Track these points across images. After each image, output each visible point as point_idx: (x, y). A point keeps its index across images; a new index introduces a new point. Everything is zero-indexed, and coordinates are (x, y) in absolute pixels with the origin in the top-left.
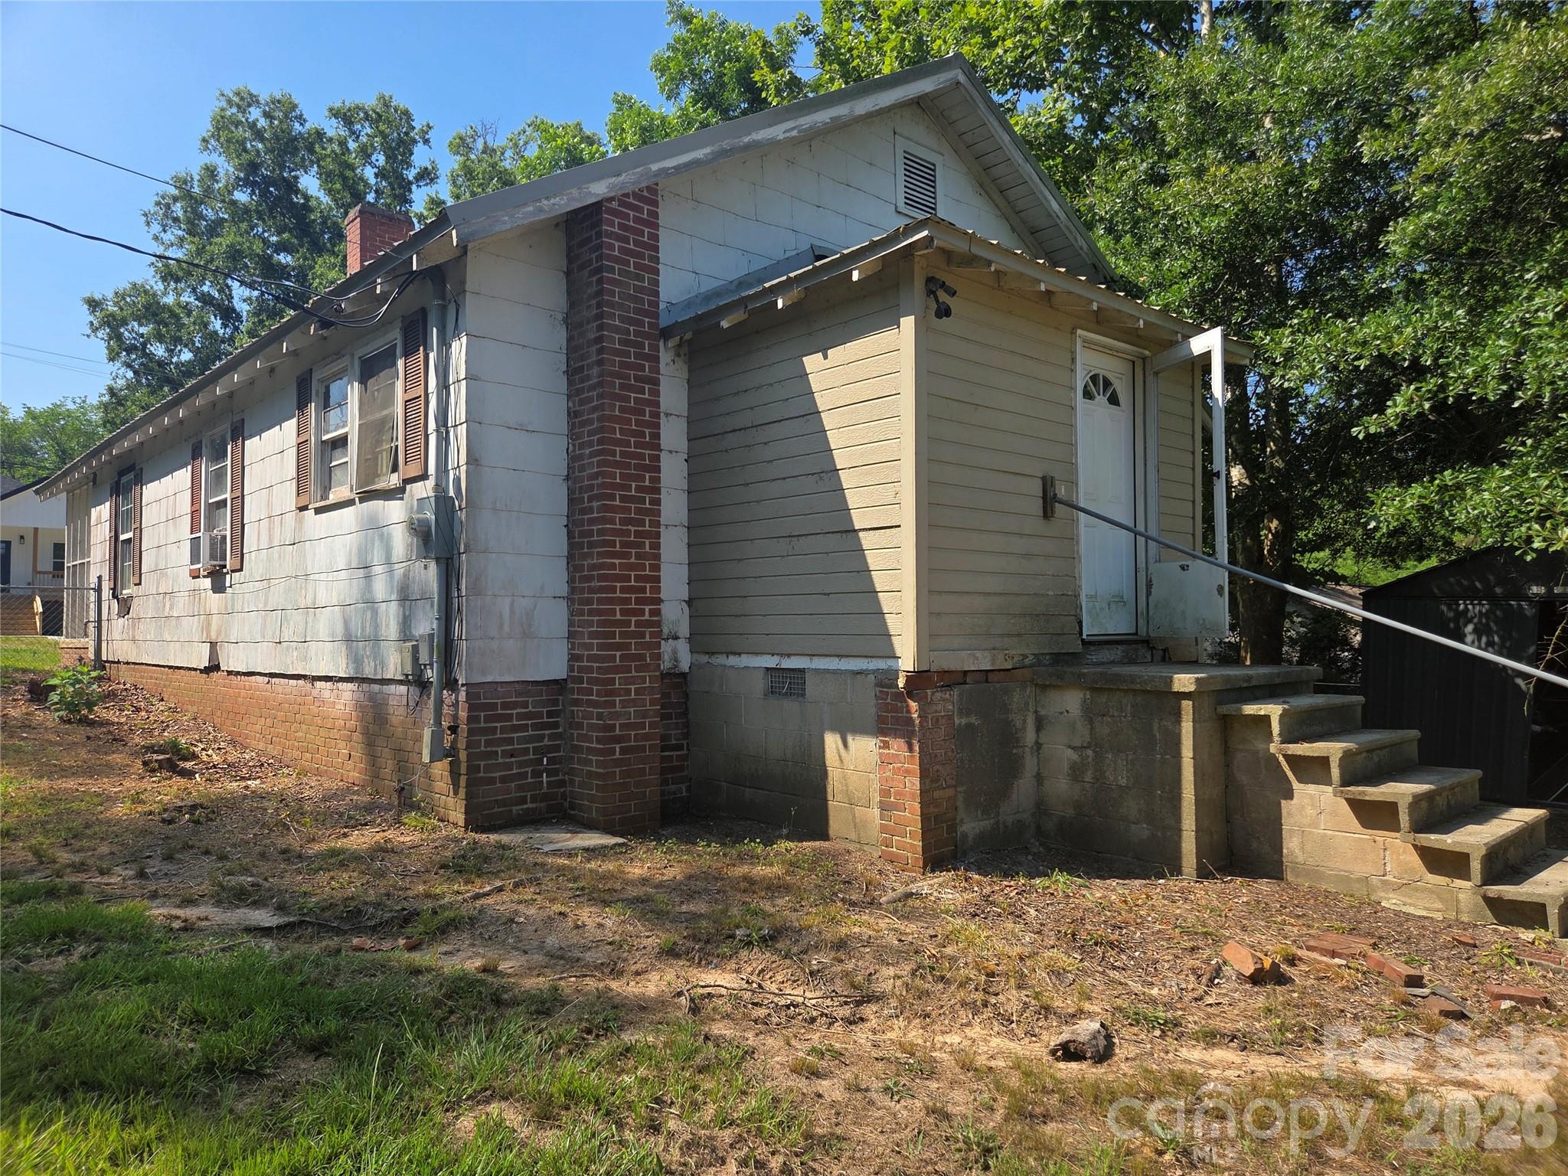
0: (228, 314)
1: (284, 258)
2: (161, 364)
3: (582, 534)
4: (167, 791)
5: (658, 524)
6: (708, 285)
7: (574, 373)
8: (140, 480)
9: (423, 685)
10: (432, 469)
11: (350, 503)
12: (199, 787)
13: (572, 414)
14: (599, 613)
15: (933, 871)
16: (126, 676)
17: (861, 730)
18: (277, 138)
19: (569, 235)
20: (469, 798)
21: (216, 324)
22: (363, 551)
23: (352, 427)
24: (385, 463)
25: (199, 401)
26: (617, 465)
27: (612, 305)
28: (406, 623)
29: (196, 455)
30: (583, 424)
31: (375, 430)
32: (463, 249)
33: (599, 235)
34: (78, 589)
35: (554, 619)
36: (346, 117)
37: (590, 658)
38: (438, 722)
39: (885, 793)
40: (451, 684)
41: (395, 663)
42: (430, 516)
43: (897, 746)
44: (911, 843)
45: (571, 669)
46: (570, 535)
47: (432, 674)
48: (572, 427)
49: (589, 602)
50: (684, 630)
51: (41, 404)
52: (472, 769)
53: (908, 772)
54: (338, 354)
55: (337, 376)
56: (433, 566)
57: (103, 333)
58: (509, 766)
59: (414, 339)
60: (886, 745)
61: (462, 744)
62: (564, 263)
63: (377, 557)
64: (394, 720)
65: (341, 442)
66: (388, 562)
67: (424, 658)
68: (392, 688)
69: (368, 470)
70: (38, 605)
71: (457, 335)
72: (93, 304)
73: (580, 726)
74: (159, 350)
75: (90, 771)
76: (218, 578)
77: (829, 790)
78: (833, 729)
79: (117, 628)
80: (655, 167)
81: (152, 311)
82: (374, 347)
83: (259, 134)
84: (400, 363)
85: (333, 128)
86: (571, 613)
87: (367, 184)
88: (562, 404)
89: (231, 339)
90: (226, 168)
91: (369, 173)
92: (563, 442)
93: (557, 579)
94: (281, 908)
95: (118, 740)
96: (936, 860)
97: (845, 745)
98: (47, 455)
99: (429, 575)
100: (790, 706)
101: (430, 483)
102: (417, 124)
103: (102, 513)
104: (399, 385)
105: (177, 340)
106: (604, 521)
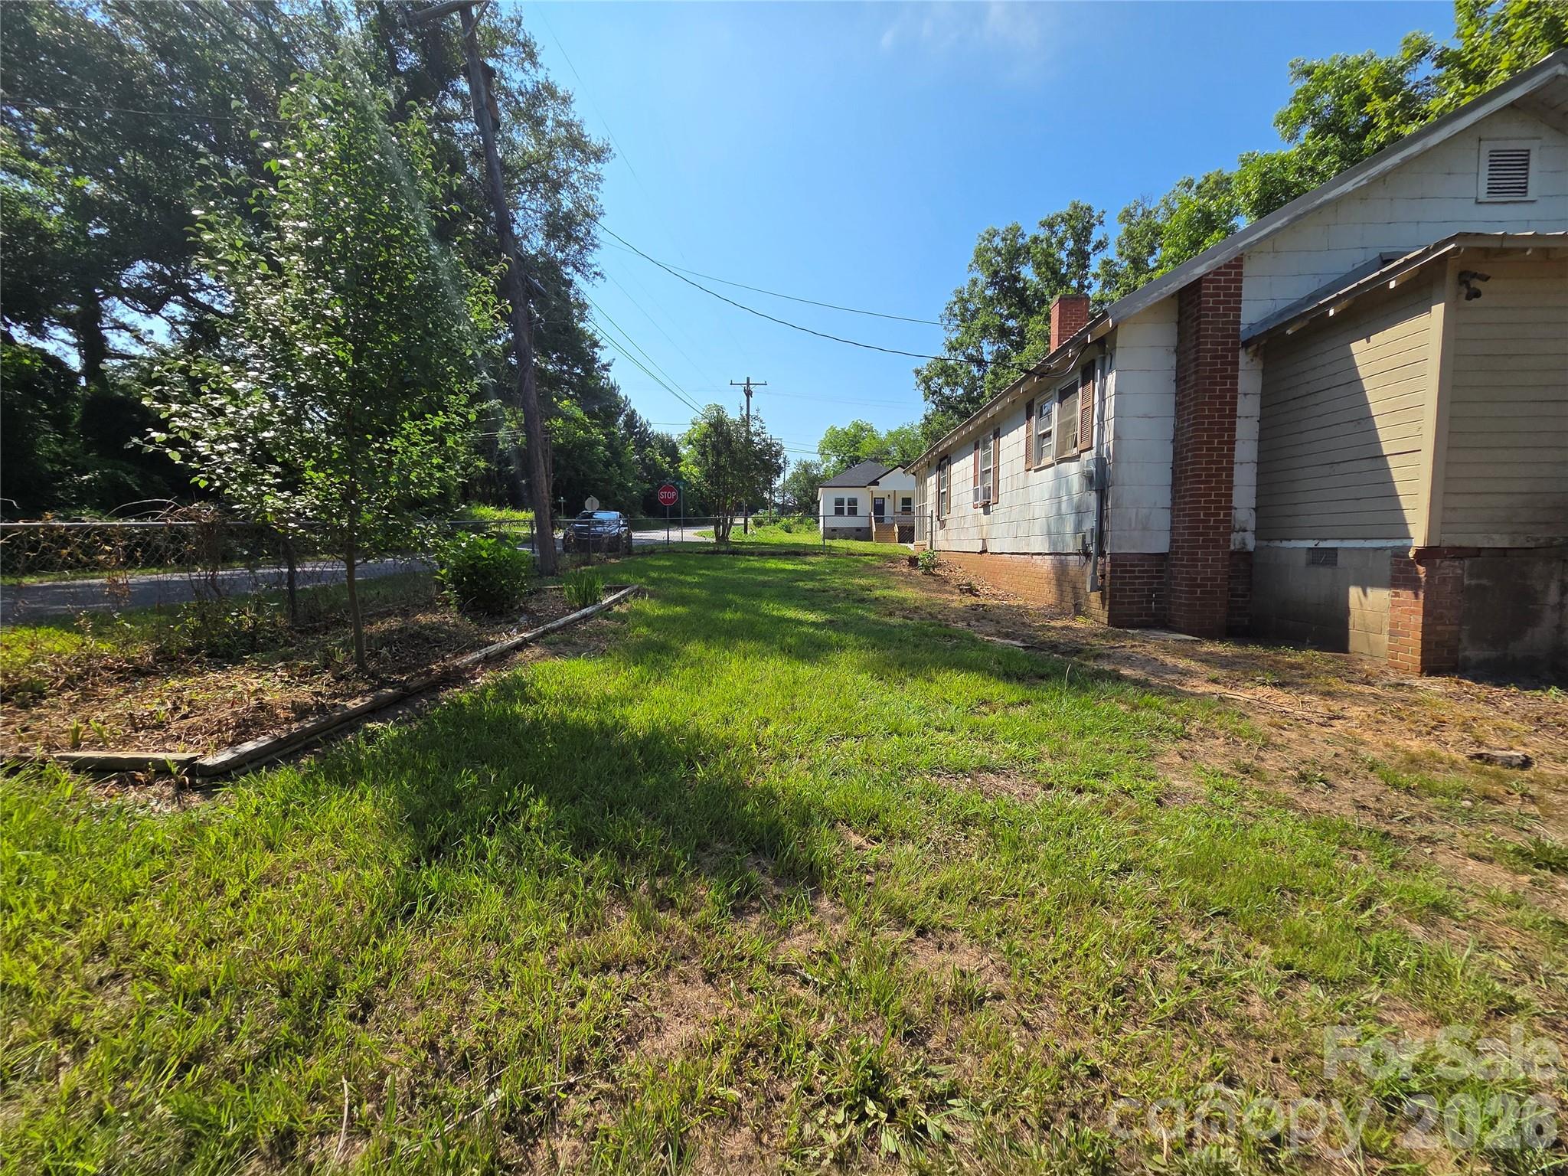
0: (980, 363)
1: (1012, 323)
2: (948, 398)
3: (1181, 472)
4: (970, 600)
5: (1233, 463)
6: (1282, 305)
7: (1180, 380)
8: (950, 463)
9: (1087, 555)
10: (1095, 444)
11: (1052, 465)
12: (982, 601)
13: (1178, 404)
14: (1189, 515)
15: (1429, 675)
16: (943, 558)
17: (1377, 584)
18: (1009, 252)
19: (1181, 300)
20: (1110, 610)
21: (974, 370)
22: (1058, 489)
23: (1054, 427)
24: (1070, 443)
25: (979, 422)
26: (1205, 430)
27: (1205, 337)
28: (1079, 525)
29: (976, 447)
30: (1185, 409)
31: (1066, 426)
32: (1115, 327)
33: (1199, 297)
34: (922, 517)
35: (1163, 519)
36: (1050, 225)
37: (1183, 541)
38: (1094, 572)
39: (1394, 625)
40: (1102, 554)
41: (1071, 544)
42: (1093, 468)
43: (1406, 595)
44: (1412, 655)
45: (1171, 547)
46: (1174, 473)
47: (1092, 549)
48: (1177, 412)
49: (1184, 510)
50: (1251, 525)
51: (894, 429)
52: (1112, 597)
53: (1413, 612)
54: (1048, 389)
55: (1046, 401)
56: (1094, 494)
57: (922, 387)
58: (1133, 597)
59: (1088, 375)
60: (1397, 595)
61: (1107, 583)
62: (1176, 317)
63: (1063, 493)
64: (1072, 573)
65: (1048, 434)
66: (1069, 494)
67: (1088, 540)
68: (1070, 558)
69: (1062, 447)
70: (896, 529)
71: (1110, 371)
72: (918, 372)
73: (1176, 578)
74: (946, 391)
75: (939, 591)
76: (986, 507)
77: (1351, 622)
78: (1356, 584)
79: (939, 535)
80: (1240, 245)
81: (946, 371)
82: (1065, 385)
83: (999, 254)
84: (1080, 390)
85: (1043, 233)
86: (1173, 516)
87: (1062, 263)
88: (1172, 399)
89: (982, 377)
90: (983, 278)
91: (1063, 255)
92: (1172, 421)
93: (1164, 497)
94: (1023, 641)
95: (946, 582)
96: (1431, 667)
97: (1365, 594)
98: (896, 454)
99: (1092, 499)
100: (1325, 572)
101: (1094, 451)
102: (1095, 214)
103: (932, 480)
104: (1079, 401)
105: (956, 384)
106: (1194, 463)
